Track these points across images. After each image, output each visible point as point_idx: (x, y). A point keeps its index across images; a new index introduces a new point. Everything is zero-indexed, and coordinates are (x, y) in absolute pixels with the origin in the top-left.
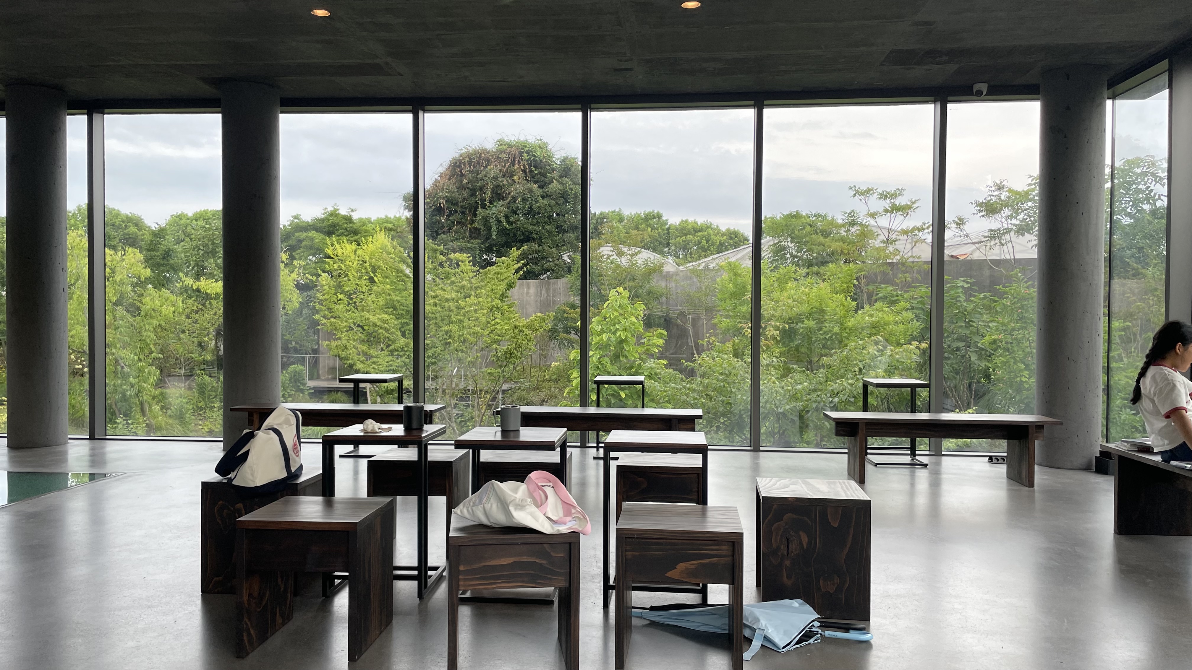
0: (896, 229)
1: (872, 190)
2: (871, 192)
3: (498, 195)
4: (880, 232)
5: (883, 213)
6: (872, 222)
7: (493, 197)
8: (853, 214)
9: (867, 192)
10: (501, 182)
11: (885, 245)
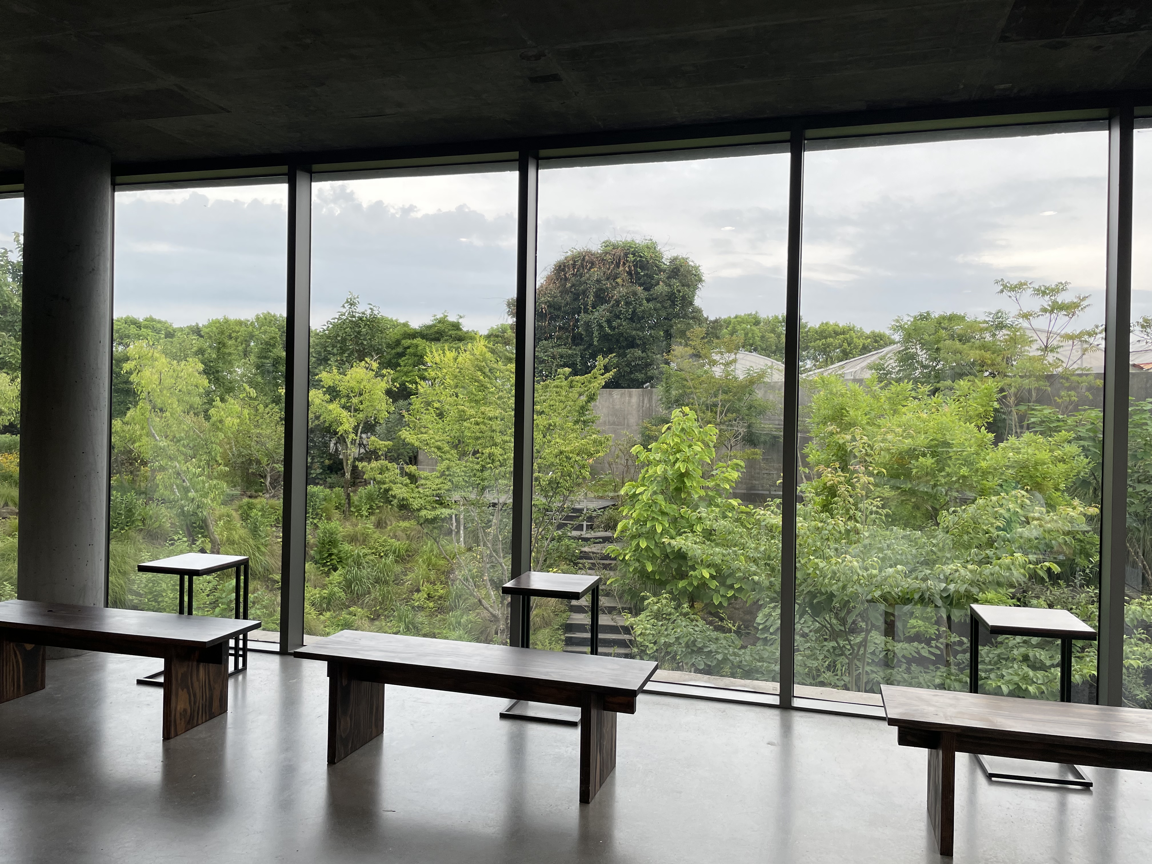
0: (1059, 332)
1: (1025, 284)
2: (1024, 287)
3: (601, 298)
4: (1035, 337)
5: (1041, 313)
6: (1025, 324)
7: (595, 301)
8: (1000, 314)
9: (1019, 287)
10: (605, 285)
11: (1042, 353)
